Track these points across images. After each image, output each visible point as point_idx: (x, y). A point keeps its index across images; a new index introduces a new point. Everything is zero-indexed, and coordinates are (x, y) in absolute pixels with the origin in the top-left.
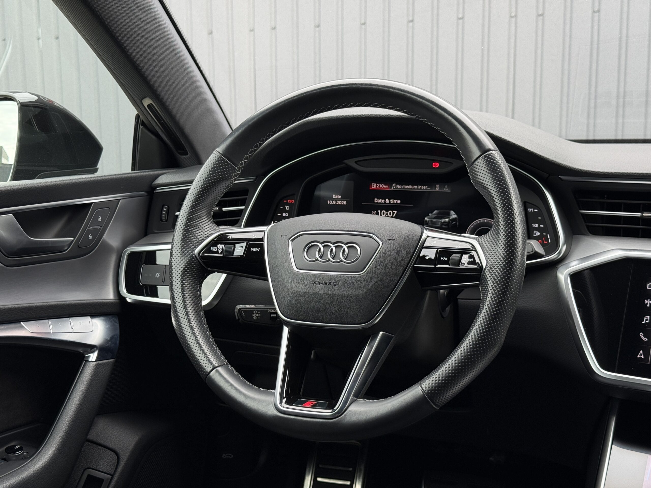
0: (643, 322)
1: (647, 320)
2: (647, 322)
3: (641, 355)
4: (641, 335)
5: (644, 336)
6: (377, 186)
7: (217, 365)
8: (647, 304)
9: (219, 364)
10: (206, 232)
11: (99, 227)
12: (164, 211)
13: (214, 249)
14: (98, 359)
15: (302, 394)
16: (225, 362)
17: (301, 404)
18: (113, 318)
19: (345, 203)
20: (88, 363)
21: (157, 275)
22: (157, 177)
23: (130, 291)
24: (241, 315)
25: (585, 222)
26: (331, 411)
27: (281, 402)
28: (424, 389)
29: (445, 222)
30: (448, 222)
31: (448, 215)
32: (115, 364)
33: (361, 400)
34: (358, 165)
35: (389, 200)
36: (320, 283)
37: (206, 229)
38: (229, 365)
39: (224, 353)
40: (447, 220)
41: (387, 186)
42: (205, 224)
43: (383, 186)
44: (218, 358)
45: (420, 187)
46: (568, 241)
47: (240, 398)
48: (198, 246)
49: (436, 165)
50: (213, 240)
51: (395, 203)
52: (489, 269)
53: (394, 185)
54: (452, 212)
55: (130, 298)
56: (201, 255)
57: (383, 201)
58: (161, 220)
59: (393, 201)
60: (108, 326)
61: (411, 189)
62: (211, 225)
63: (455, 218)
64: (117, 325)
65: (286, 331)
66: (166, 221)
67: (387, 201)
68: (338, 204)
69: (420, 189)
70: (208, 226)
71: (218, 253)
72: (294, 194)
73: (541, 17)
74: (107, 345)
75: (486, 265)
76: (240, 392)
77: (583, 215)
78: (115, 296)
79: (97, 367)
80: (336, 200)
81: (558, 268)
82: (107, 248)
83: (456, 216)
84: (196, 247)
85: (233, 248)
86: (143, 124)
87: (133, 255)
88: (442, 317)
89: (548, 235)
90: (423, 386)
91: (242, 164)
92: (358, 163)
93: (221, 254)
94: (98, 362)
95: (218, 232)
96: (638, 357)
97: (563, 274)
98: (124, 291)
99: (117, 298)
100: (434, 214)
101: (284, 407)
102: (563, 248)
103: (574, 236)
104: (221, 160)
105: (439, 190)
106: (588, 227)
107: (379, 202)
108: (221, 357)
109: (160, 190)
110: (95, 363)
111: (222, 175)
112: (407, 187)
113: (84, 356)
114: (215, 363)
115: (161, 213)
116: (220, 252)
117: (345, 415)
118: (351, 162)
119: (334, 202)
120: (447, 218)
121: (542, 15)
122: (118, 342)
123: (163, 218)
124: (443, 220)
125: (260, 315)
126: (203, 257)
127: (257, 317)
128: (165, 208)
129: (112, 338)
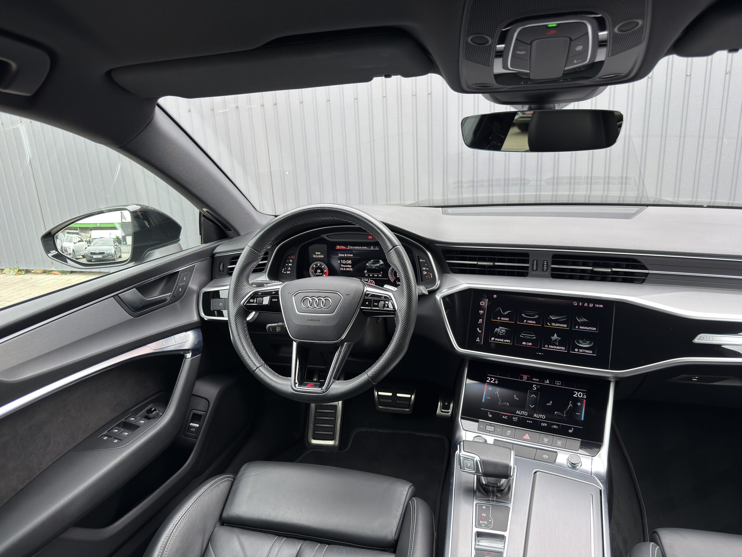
0: (479, 323)
1: (480, 321)
2: (481, 322)
3: (478, 340)
4: (478, 329)
5: (479, 330)
6: (339, 247)
7: (259, 366)
8: (480, 313)
9: (260, 366)
10: (246, 291)
11: (185, 283)
12: (221, 266)
13: (252, 301)
14: (192, 356)
15: (306, 378)
16: (263, 363)
17: (306, 385)
18: (198, 330)
19: (323, 256)
20: (187, 359)
21: (221, 304)
22: (215, 248)
23: (206, 314)
24: (270, 330)
25: (449, 266)
26: (320, 389)
27: (295, 386)
28: (369, 376)
29: (377, 266)
30: (379, 266)
31: (379, 262)
32: (202, 357)
33: (337, 381)
34: (328, 237)
35: (347, 254)
36: (311, 320)
37: (246, 289)
38: (265, 365)
39: (262, 358)
40: (378, 265)
41: (345, 247)
42: (245, 286)
43: (343, 247)
44: (259, 362)
45: (363, 247)
46: (441, 278)
47: (273, 384)
48: (242, 299)
49: (370, 237)
50: (250, 296)
51: (350, 256)
52: (399, 311)
53: (349, 246)
54: (381, 261)
55: (206, 318)
56: (245, 304)
57: (343, 255)
58: (220, 271)
59: (349, 255)
60: (195, 336)
61: (358, 248)
62: (249, 286)
63: (383, 264)
64: (201, 334)
65: (295, 344)
66: (223, 271)
67: (346, 255)
68: (319, 257)
69: (363, 248)
70: (247, 287)
71: (254, 303)
72: (294, 253)
73: (430, 95)
74: (196, 347)
75: (397, 309)
76: (272, 380)
77: (448, 263)
78: (197, 318)
79: (192, 361)
80: (318, 255)
81: (436, 294)
82: (191, 291)
83: (383, 263)
84: (241, 300)
85: (262, 300)
86: (204, 216)
87: (206, 294)
88: (378, 323)
89: (431, 274)
90: (368, 374)
91: (263, 252)
92: (328, 236)
93: (256, 303)
94: (192, 358)
95: (253, 290)
96: (477, 341)
97: (438, 296)
98: (203, 315)
99: (199, 319)
100: (371, 262)
101: (298, 387)
102: (438, 282)
103: (444, 274)
104: (251, 251)
105: (373, 249)
106: (451, 269)
107: (341, 256)
108: (261, 360)
109: (217, 255)
110: (190, 359)
111: (252, 259)
112: (356, 247)
113: (184, 355)
114: (258, 365)
115: (220, 268)
116: (255, 302)
117: (329, 391)
118: (324, 236)
119: (317, 256)
120: (378, 264)
121: (431, 94)
122: (202, 344)
123: (221, 270)
124: (376, 265)
125: (280, 329)
126: (246, 306)
127: (279, 330)
128: (222, 264)
129: (198, 343)
